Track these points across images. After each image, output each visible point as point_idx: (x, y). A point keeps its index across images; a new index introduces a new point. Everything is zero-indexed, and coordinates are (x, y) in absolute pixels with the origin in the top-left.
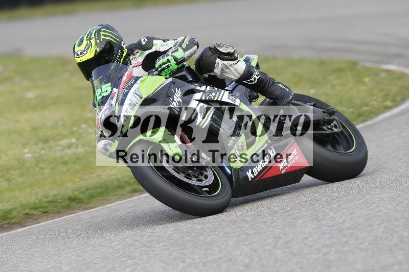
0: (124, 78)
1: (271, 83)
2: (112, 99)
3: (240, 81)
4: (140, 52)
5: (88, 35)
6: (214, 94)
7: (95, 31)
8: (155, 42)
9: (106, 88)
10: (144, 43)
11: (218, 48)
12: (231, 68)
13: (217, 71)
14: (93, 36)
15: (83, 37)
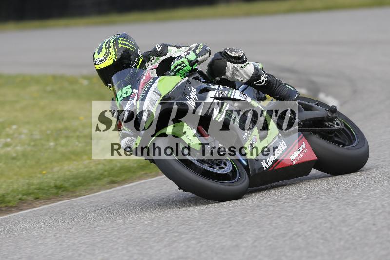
0: (143, 80)
1: (278, 84)
2: (133, 99)
3: (249, 83)
4: (155, 58)
5: (107, 43)
6: (226, 92)
7: (113, 39)
8: (169, 48)
9: (127, 90)
10: (159, 50)
11: (228, 53)
12: (241, 71)
13: (228, 74)
14: (111, 44)
15: (102, 46)
